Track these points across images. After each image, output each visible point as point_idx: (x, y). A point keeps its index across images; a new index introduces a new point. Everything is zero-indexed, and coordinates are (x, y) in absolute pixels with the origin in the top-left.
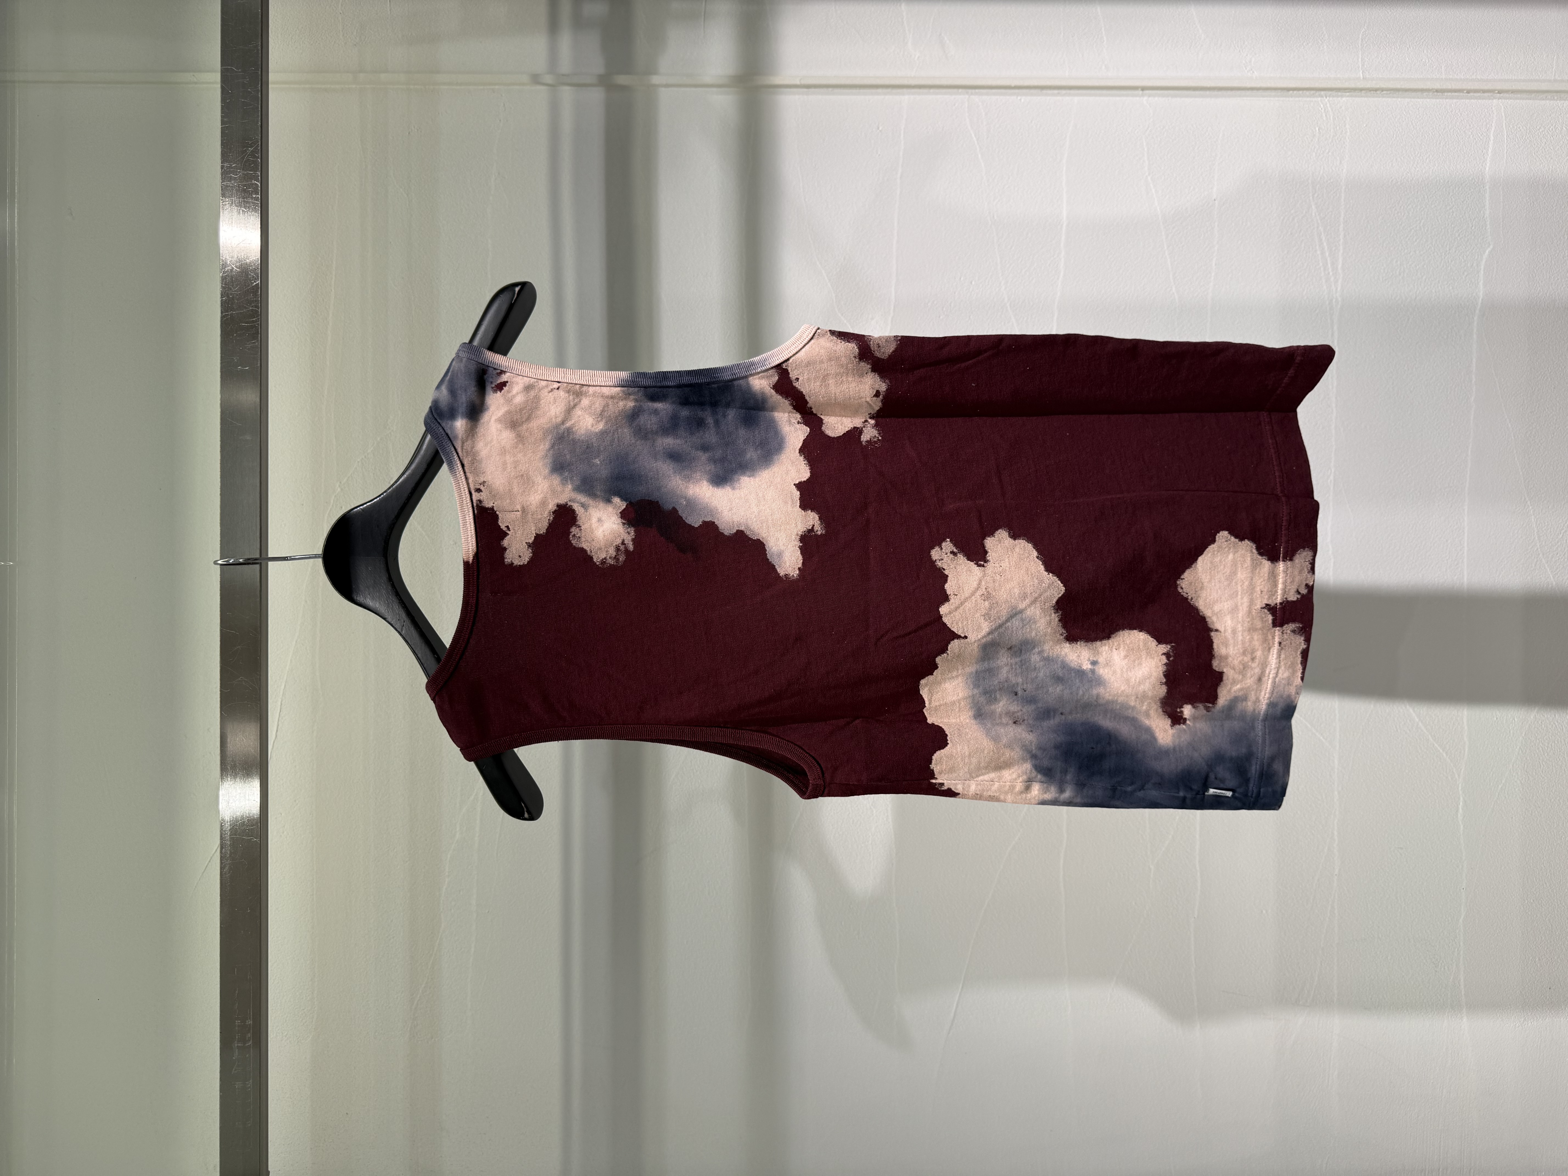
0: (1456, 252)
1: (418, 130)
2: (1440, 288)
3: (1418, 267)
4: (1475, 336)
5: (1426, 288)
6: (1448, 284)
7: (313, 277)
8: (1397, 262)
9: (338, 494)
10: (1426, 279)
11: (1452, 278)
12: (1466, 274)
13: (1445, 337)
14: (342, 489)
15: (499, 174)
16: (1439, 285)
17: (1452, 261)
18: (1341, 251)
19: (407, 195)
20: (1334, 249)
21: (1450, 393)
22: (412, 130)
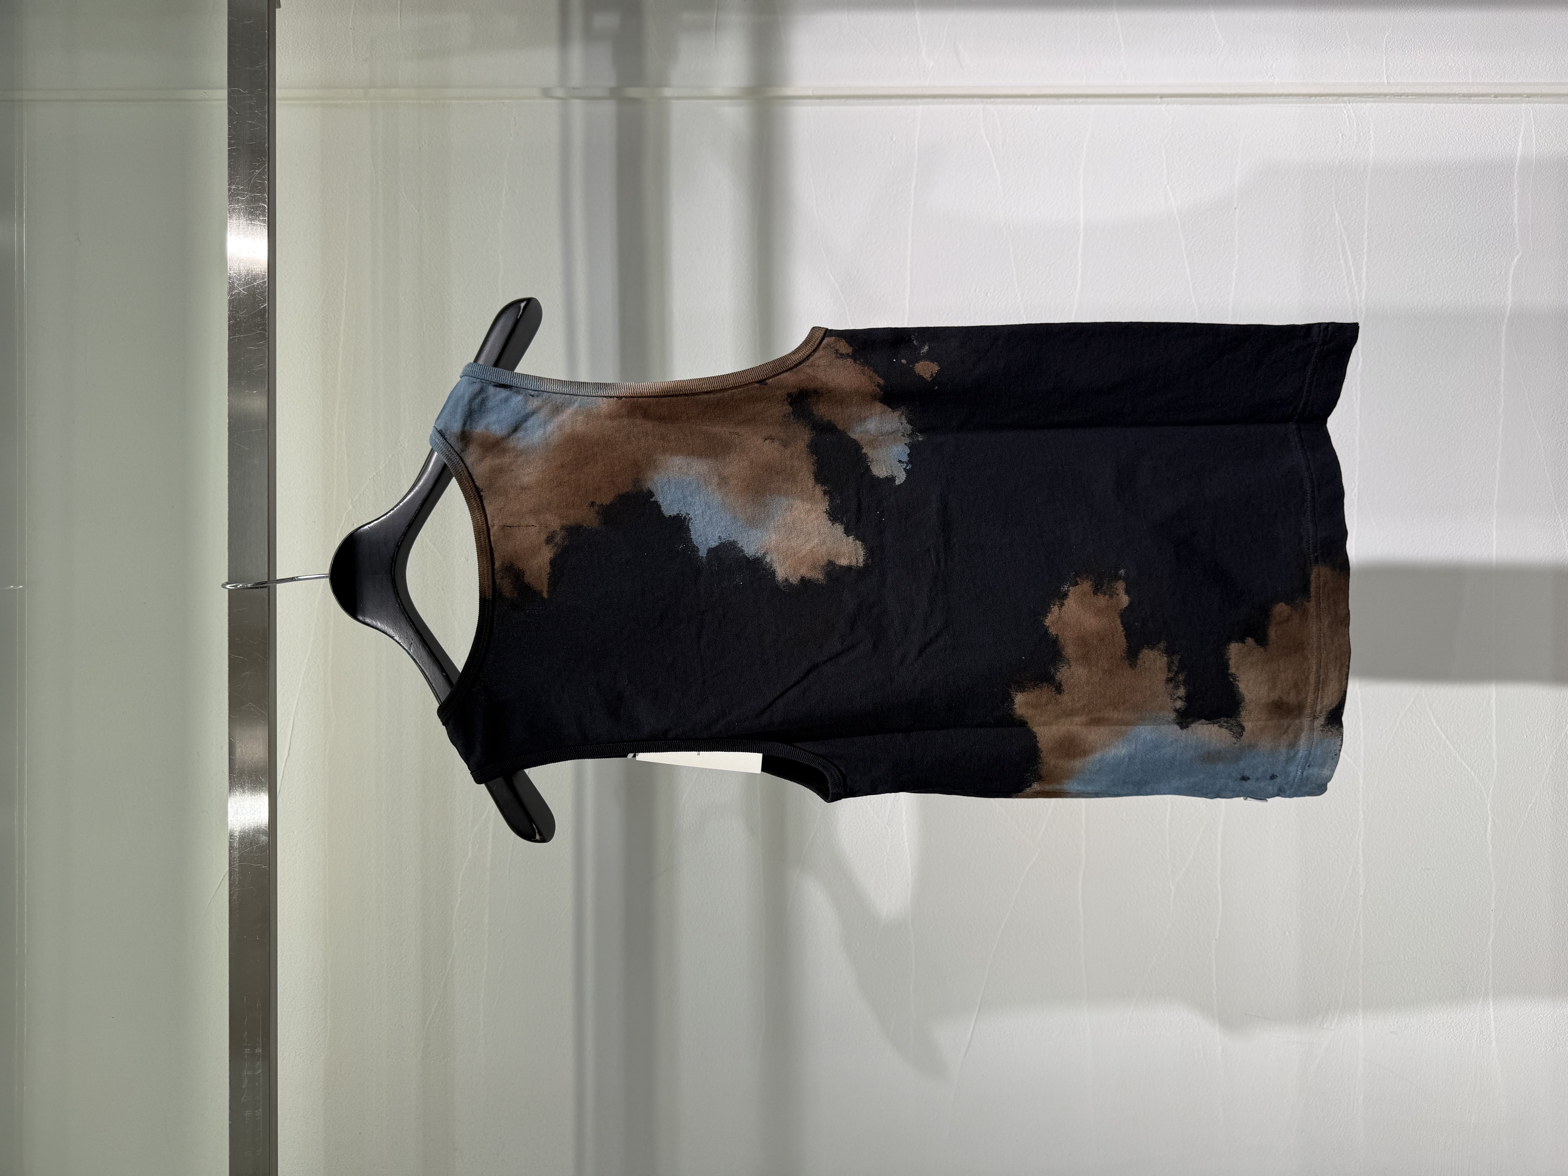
0: (1483, 259)
1: (428, 145)
2: (1467, 296)
3: (1444, 275)
4: (1503, 346)
5: (1452, 297)
6: (1476, 293)
7: (324, 294)
8: (1422, 270)
9: (350, 511)
10: (1452, 289)
11: (1480, 286)
12: (1494, 282)
13: (1473, 347)
14: (353, 507)
15: (510, 188)
16: (1467, 293)
17: (1479, 269)
18: (1365, 260)
19: (418, 211)
20: (1358, 257)
21: (1478, 404)
22: (422, 145)
